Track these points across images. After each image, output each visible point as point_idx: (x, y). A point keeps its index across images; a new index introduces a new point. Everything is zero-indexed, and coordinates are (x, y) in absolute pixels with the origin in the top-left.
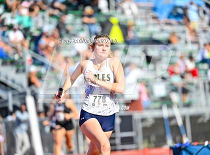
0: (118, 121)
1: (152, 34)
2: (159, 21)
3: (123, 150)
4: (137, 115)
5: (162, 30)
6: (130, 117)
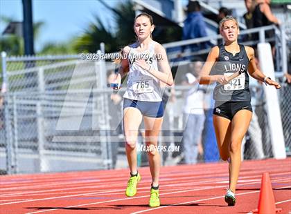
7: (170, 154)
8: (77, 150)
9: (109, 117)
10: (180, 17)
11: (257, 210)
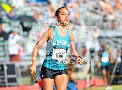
0: (6, 68)
1: (26, 12)
2: (31, 4)
3: (9, 86)
4: (17, 64)
5: (32, 10)
6: (13, 65)
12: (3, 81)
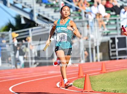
7: (33, 64)
8: (3, 63)
9: (13, 52)
10: (35, 19)
11: (61, 81)
12: (114, 54)
